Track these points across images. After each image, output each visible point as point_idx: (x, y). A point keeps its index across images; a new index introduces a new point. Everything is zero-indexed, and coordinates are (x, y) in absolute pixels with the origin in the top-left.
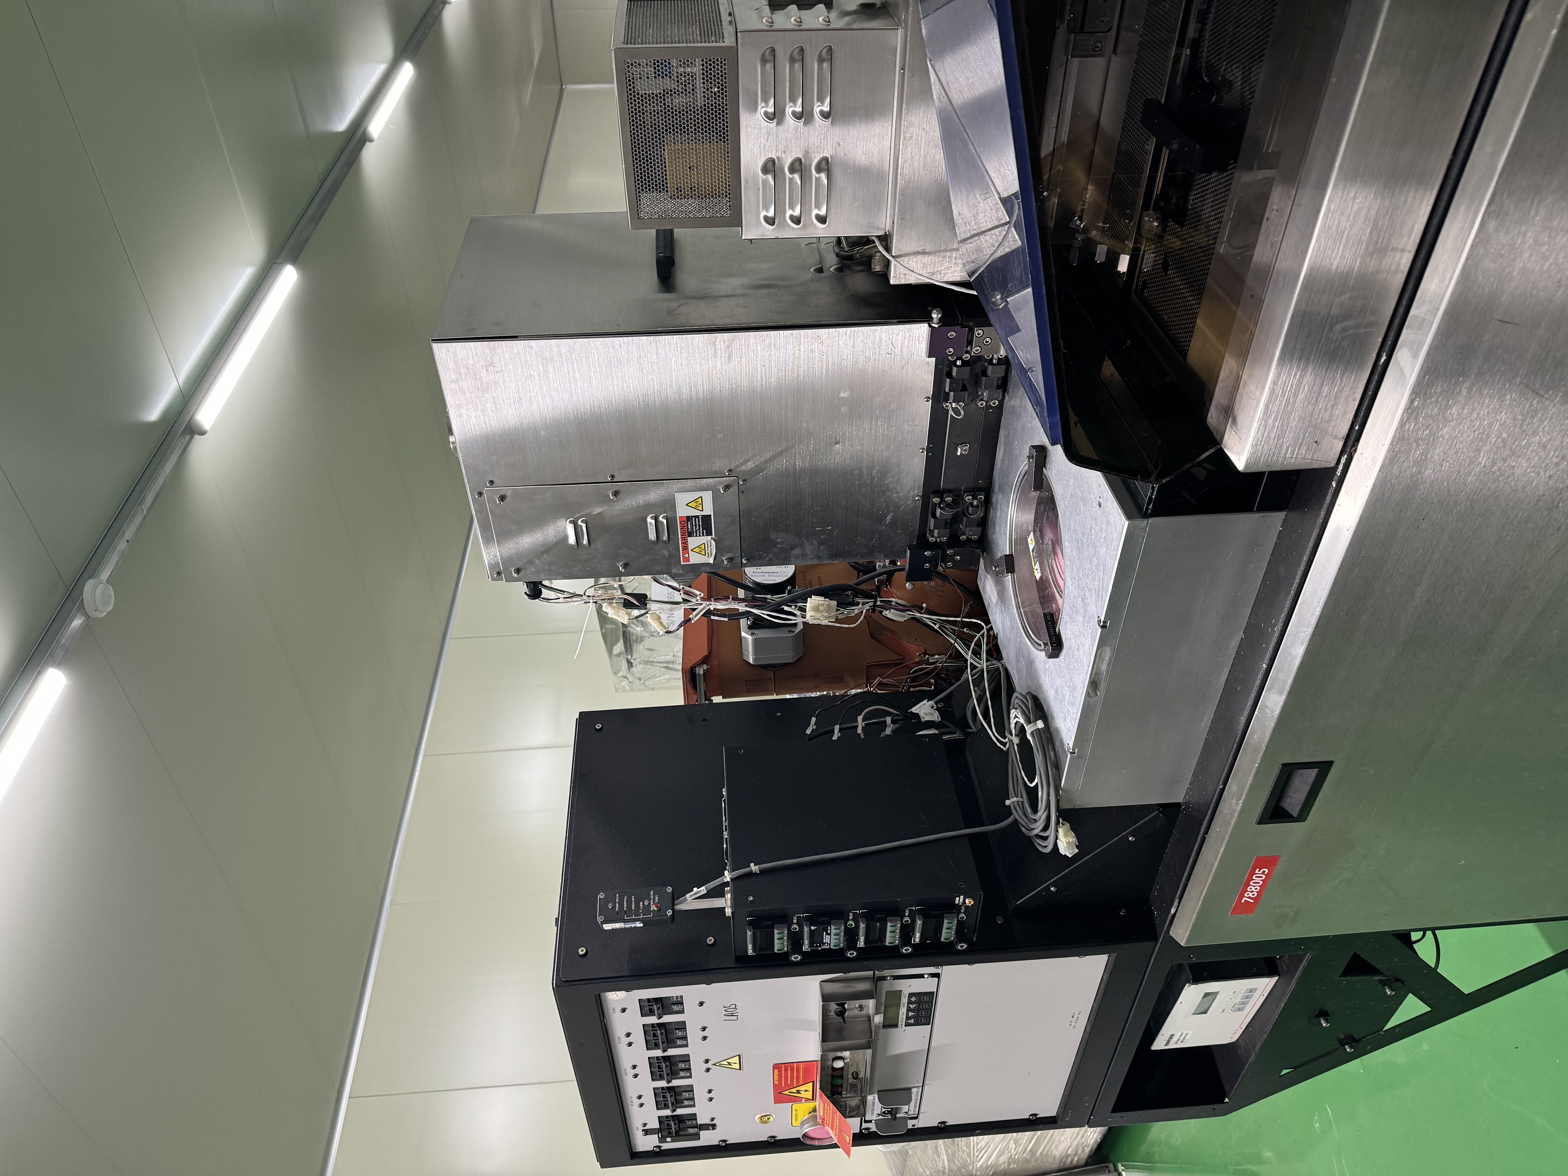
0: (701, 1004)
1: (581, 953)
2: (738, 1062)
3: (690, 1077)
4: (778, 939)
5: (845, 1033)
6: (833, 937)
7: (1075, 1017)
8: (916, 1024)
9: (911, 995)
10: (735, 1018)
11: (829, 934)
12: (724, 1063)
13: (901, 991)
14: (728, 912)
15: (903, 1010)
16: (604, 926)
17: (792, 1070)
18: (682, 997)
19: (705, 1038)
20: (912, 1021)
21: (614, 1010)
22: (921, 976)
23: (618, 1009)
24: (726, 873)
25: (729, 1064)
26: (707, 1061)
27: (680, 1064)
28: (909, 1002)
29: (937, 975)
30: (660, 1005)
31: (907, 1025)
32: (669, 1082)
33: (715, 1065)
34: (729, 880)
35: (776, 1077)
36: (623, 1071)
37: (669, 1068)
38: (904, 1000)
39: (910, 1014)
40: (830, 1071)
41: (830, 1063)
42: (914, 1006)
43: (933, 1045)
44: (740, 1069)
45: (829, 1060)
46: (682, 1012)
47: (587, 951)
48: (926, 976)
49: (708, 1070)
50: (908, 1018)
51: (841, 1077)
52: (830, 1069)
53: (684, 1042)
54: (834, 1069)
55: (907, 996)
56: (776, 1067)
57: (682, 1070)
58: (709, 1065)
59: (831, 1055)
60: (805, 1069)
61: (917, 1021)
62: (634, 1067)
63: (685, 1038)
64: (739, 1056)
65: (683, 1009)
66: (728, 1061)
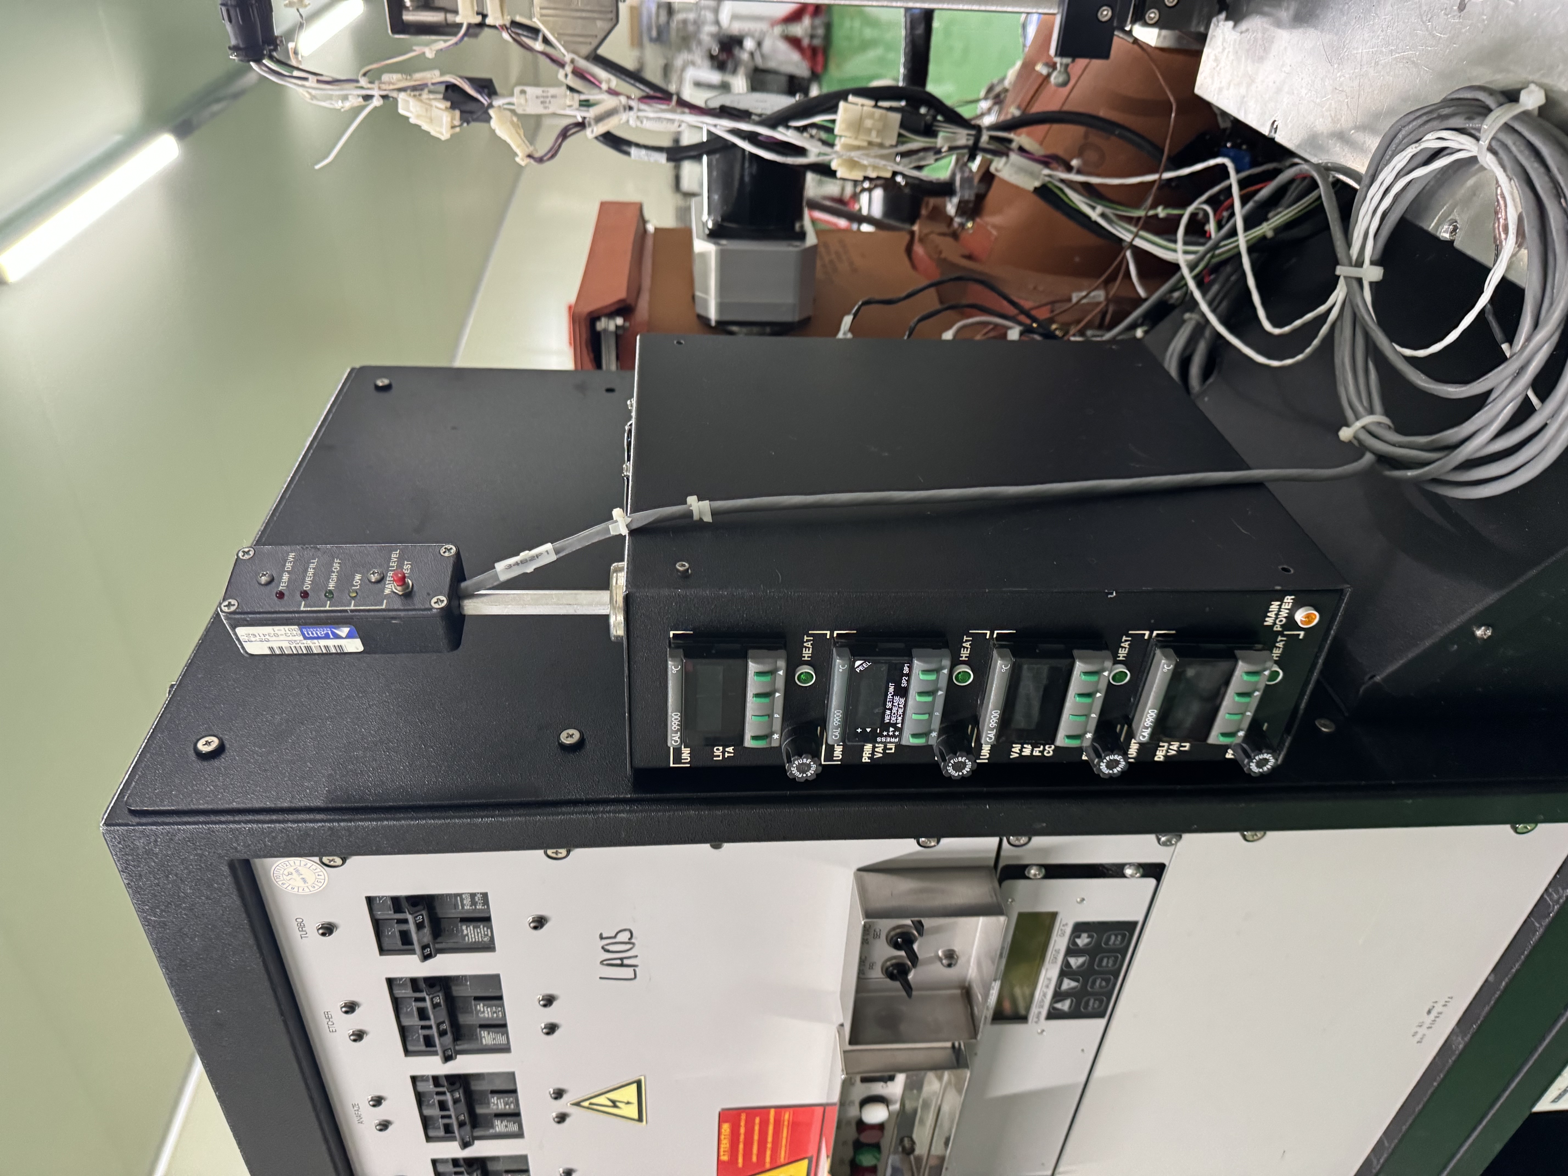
0: (539, 922)
1: (202, 747)
2: (634, 1099)
3: (519, 1135)
4: (757, 695)
5: (903, 1027)
6: (914, 698)
7: (1434, 1013)
8: (1075, 1014)
9: (1080, 928)
10: (628, 973)
11: (903, 692)
12: (602, 1100)
13: (1054, 916)
14: (617, 626)
15: (1050, 973)
16: (241, 631)
17: (764, 1124)
18: (485, 896)
19: (551, 1029)
20: (1065, 1006)
21: (301, 926)
22: (1114, 871)
23: (313, 926)
24: (617, 513)
25: (614, 1103)
26: (559, 1094)
27: (494, 1100)
28: (1072, 950)
29: (1155, 871)
30: (423, 916)
31: (1054, 1015)
32: (465, 1145)
33: (578, 1104)
34: (625, 532)
35: (725, 1144)
36: (351, 1111)
37: (462, 1105)
38: (1059, 943)
39: (1068, 984)
40: (851, 1133)
41: (853, 1112)
42: (1081, 960)
43: (1098, 1073)
44: (640, 1119)
45: (852, 1102)
46: (488, 946)
47: (220, 739)
48: (1128, 871)
49: (562, 1118)
50: (1058, 996)
51: (876, 1147)
52: (853, 1129)
53: (500, 1040)
54: (861, 1125)
55: (1068, 930)
56: (728, 1116)
57: (500, 1115)
58: (563, 1105)
59: (861, 1090)
60: (795, 1126)
61: (1078, 1004)
62: (378, 1101)
63: (501, 1026)
64: (639, 1083)
65: (492, 939)
66: (612, 1095)
